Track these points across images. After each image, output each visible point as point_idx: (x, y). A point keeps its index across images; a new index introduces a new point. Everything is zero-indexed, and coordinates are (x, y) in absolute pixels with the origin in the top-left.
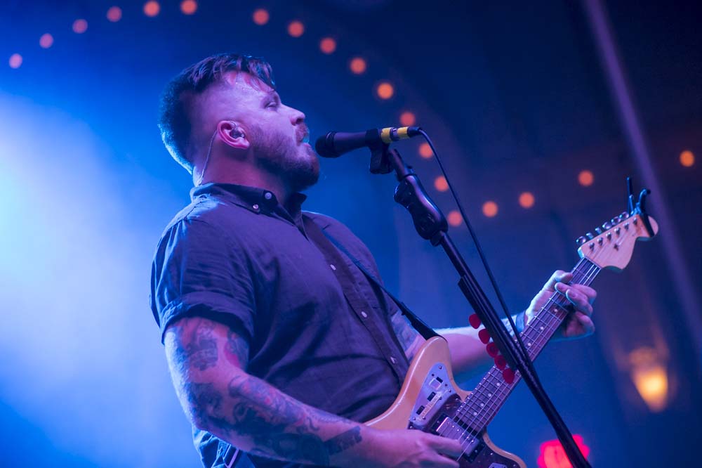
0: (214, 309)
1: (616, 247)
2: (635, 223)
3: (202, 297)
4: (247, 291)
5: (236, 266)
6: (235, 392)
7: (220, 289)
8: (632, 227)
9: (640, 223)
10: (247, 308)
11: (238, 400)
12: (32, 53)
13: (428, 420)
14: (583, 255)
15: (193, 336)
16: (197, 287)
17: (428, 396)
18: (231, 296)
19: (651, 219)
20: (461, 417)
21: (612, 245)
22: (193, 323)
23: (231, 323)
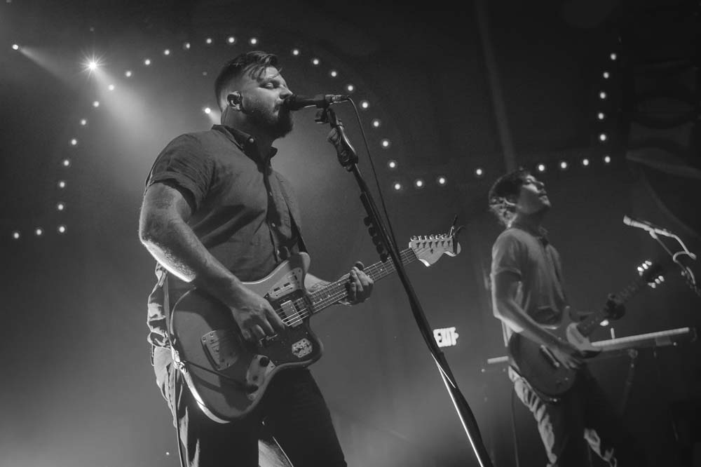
0: (181, 184)
1: (432, 250)
2: (449, 242)
3: (178, 176)
4: (206, 184)
5: (206, 167)
6: (171, 226)
7: (190, 176)
8: (446, 244)
9: (451, 244)
10: (202, 193)
11: (170, 231)
12: (158, 57)
13: (279, 297)
14: (410, 246)
15: (162, 190)
16: (177, 170)
17: (285, 283)
18: (195, 181)
19: (459, 245)
20: (298, 304)
21: (430, 249)
22: (161, 185)
23: (186, 193)
